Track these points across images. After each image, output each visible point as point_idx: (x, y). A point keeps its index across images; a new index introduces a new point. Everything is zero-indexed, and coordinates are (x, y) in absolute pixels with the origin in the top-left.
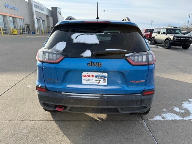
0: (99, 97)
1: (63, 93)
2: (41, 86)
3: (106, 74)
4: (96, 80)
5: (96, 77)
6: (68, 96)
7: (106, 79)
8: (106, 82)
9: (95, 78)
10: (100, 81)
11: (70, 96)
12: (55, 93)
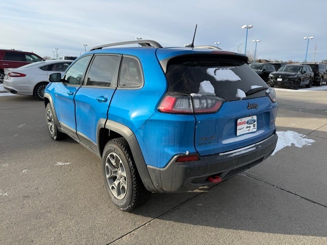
0: (255, 148)
1: (220, 154)
2: (190, 153)
3: (255, 118)
4: (247, 127)
5: (247, 123)
6: (229, 156)
7: (256, 123)
8: (256, 127)
9: (246, 125)
10: (250, 127)
11: (231, 156)
12: (211, 157)
